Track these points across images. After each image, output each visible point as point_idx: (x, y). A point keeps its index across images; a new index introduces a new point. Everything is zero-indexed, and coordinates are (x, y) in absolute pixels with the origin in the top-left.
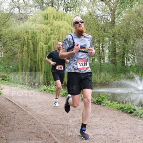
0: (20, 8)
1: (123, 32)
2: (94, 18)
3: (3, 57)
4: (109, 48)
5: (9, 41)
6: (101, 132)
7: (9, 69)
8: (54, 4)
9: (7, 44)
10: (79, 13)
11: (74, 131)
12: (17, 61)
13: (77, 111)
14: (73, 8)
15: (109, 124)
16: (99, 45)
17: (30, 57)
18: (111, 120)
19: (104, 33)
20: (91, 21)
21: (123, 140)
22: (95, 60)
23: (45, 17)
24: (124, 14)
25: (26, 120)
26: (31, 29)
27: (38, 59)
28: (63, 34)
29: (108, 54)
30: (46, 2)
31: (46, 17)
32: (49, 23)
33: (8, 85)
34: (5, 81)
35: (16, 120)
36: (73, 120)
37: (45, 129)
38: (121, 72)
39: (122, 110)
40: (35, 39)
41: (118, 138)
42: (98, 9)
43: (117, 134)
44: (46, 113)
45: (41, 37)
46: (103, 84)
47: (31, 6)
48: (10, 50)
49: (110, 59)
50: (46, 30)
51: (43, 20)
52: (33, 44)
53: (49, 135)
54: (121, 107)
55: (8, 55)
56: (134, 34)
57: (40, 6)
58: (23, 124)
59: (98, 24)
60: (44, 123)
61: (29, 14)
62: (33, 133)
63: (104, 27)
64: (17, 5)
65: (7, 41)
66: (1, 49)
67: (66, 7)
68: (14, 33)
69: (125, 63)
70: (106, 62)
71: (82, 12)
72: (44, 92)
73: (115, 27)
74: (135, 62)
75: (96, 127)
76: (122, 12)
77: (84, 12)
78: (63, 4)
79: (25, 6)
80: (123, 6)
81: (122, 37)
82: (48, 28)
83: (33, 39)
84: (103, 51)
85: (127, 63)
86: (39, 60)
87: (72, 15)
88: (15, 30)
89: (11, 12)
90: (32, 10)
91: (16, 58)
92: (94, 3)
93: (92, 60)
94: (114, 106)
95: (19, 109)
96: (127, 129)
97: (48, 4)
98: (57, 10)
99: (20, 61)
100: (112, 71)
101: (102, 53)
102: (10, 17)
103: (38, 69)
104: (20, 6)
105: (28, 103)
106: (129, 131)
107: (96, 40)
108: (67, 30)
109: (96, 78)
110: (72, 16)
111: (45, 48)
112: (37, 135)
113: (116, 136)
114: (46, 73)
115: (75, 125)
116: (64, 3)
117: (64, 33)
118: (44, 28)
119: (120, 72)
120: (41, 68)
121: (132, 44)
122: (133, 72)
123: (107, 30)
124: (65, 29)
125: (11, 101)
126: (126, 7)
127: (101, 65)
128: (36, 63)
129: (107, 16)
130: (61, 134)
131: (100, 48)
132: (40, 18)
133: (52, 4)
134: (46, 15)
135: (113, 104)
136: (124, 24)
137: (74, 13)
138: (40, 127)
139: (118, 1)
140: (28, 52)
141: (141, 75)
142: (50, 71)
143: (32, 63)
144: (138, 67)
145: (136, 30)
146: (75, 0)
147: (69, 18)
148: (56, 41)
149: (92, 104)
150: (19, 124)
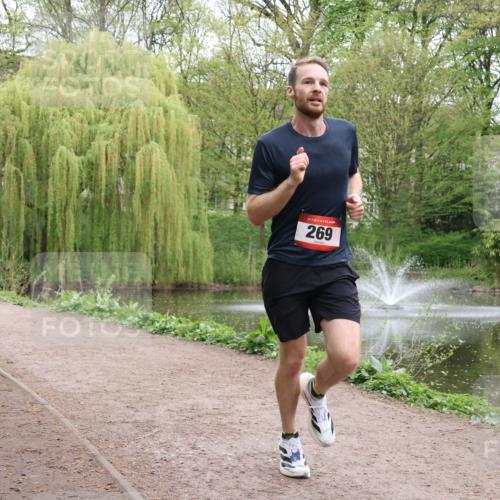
2: (240, 71)
6: (264, 444)
8: (108, 22)
10: (189, 51)
11: (173, 443)
13: (184, 377)
14: (170, 37)
17: (27, 196)
19: (272, 119)
20: (231, 80)
21: (335, 470)
22: (244, 208)
24: (335, 60)
25: (12, 408)
26: (29, 104)
27: (54, 203)
28: (137, 119)
30: (83, 13)
36: (172, 406)
37: (76, 438)
40: (44, 137)
41: (319, 464)
42: (253, 40)
44: (78, 385)
45: (64, 129)
47: (31, 26)
50: (82, 108)
52: (38, 154)
53: (89, 458)
56: (367, 124)
57: (61, 26)
59: (252, 90)
60: (73, 417)
61: (22, 51)
62: (35, 451)
63: (274, 100)
67: (149, 32)
71: (201, 51)
74: (373, 214)
75: (248, 427)
76: (329, 51)
77: (209, 50)
78: (138, 23)
79: (10, 24)
80: (333, 33)
83: (37, 135)
86: (58, 205)
87: (169, 59)
90: (34, 39)
92: (239, 21)
93: (232, 207)
96: (349, 434)
97: (88, 22)
98: (119, 43)
103: (54, 237)
105: (17, 350)
106: (354, 441)
107: (246, 141)
108: (152, 107)
109: (244, 268)
110: (167, 61)
111: (76, 166)
112: (48, 459)
114: (80, 249)
115: (176, 423)
116: (142, 20)
117: (140, 117)
121: (361, 156)
122: (367, 246)
123: (283, 111)
124: (146, 105)
126: (343, 36)
128: (46, 216)
129: (282, 63)
130: (132, 455)
133: (103, 21)
136: (336, 93)
137: (173, 51)
138: (57, 433)
139: (318, 17)
140: (18, 179)
141: (393, 258)
142: (92, 242)
143: (33, 217)
144: (382, 233)
145: (374, 113)
146: (179, 12)
147: (159, 67)
148: (115, 145)
149: (233, 352)
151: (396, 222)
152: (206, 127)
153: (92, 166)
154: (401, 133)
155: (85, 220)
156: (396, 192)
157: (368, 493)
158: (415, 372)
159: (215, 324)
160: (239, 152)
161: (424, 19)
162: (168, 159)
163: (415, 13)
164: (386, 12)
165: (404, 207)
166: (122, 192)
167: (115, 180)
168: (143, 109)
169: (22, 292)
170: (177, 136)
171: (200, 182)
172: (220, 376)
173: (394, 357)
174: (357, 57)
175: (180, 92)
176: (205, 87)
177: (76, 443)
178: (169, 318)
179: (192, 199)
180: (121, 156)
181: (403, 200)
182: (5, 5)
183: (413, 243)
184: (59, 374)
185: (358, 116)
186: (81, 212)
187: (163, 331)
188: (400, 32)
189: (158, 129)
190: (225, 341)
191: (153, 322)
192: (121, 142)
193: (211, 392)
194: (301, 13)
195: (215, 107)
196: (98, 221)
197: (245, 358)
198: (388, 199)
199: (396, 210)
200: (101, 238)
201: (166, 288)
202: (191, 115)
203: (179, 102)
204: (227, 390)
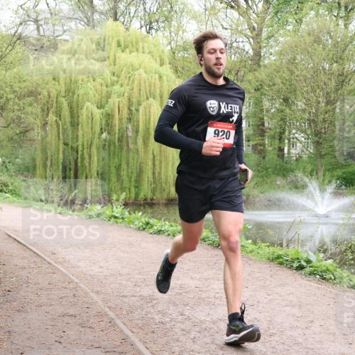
0: (40, 23)
1: (280, 81)
4: (246, 117)
5: (14, 99)
7: (13, 165)
8: (119, 14)
9: (10, 107)
10: (177, 35)
11: (167, 311)
12: (34, 146)
14: (163, 24)
15: (250, 295)
17: (64, 137)
18: (254, 286)
21: (282, 332)
23: (98, 44)
24: (281, 39)
25: (55, 285)
27: (82, 142)
28: (140, 83)
29: (246, 130)
30: (101, 8)
31: (101, 45)
32: (108, 57)
33: (11, 203)
34: (4, 194)
35: (31, 286)
37: (100, 307)
38: (276, 172)
39: (278, 261)
40: (75, 96)
41: (271, 327)
42: (222, 25)
43: (269, 319)
44: (101, 270)
45: (89, 91)
47: (66, 18)
48: (16, 121)
49: (251, 143)
52: (71, 108)
53: (109, 321)
54: (276, 254)
55: (10, 132)
57: (86, 17)
58: (48, 294)
60: (97, 292)
61: (60, 36)
62: (72, 315)
63: (237, 69)
64: (33, 16)
65: (8, 100)
67: (148, 21)
68: (24, 81)
69: (286, 151)
71: (185, 34)
72: (97, 219)
73: (262, 68)
74: (309, 149)
76: (277, 33)
77: (190, 33)
78: (140, 15)
79: (51, 17)
80: (279, 19)
81: (278, 91)
83: (71, 94)
85: (289, 153)
86: (85, 144)
87: (163, 40)
88: (27, 75)
89: (19, 31)
90: (68, 28)
91: (30, 140)
92: (212, 12)
94: (261, 252)
95: (38, 260)
96: (292, 306)
97: (105, 15)
98: (127, 29)
99: (39, 147)
100: (254, 171)
102: (15, 43)
103: (83, 166)
104: (39, 18)
105: (59, 245)
106: (296, 311)
108: (150, 74)
110: (161, 42)
111: (98, 116)
112: (81, 321)
113: (265, 323)
114: (101, 175)
116: (143, 13)
117: (142, 81)
119: (273, 173)
120: (90, 165)
121: (300, 107)
122: (304, 172)
123: (243, 76)
124: (146, 72)
125: (19, 242)
126: (287, 21)
128: (77, 152)
129: (242, 42)
130: (138, 319)
133: (116, 14)
134: (100, 38)
135: (257, 247)
136: (282, 62)
137: (166, 34)
138: (87, 303)
139: (268, 8)
140: (58, 126)
141: (323, 180)
142: (109, 170)
143: (68, 152)
144: (316, 163)
145: (309, 76)
146: (169, 6)
147: (155, 46)
148: (125, 101)
149: (209, 247)
150: (39, 296)
151: (325, 155)
153: (109, 116)
154: (329, 91)
155: (104, 154)
156: (325, 133)
157: (306, 348)
158: (340, 262)
161: (346, 7)
163: (339, 4)
164: (318, 4)
165: (331, 144)
166: (130, 134)
167: (124, 126)
172: (200, 265)
173: (325, 252)
174: (297, 37)
175: (170, 64)
176: (188, 60)
177: (100, 310)
178: (163, 223)
180: (129, 109)
181: (331, 139)
182: (47, 4)
183: (338, 170)
184: (87, 262)
185: (298, 78)
186: (101, 148)
187: (159, 232)
188: (328, 18)
189: (156, 92)
190: (204, 240)
191: (152, 226)
192: (129, 99)
193: (194, 275)
194: (256, 5)
196: (114, 155)
198: (320, 138)
199: (325, 146)
200: (115, 167)
201: (161, 202)
202: (178, 80)
203: (169, 70)
204: (206, 274)
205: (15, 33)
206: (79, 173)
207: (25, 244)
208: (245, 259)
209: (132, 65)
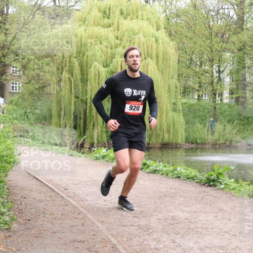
2: (202, 14)
3: (22, 92)
4: (231, 73)
5: (34, 59)
6: (217, 241)
7: (33, 114)
9: (31, 66)
10: (171, 4)
11: (162, 239)
12: (50, 99)
13: (167, 199)
15: (233, 227)
16: (212, 67)
17: (75, 92)
18: (236, 219)
19: (221, 43)
22: (204, 98)
23: (105, 13)
25: (67, 216)
26: (76, 37)
27: (91, 96)
28: (139, 45)
29: (230, 85)
32: (113, 24)
33: (31, 146)
34: (25, 139)
35: (47, 215)
36: (160, 216)
37: (104, 234)
40: (85, 57)
44: (105, 203)
45: (97, 52)
46: (219, 144)
48: (36, 78)
49: (234, 96)
50: (107, 39)
51: (100, 19)
52: (81, 67)
53: (112, 246)
55: (31, 87)
58: (61, 223)
59: (209, 26)
60: (102, 222)
61: (73, 6)
62: (81, 241)
63: (223, 32)
65: (29, 60)
66: (18, 76)
70: (226, 101)
71: (178, 3)
72: (102, 160)
73: (245, 31)
75: (207, 231)
82: (110, 34)
83: (81, 56)
84: (220, 79)
87: (159, 9)
89: (39, 3)
91: (47, 94)
93: (196, 97)
94: (242, 189)
95: (53, 194)
99: (54, 100)
100: (237, 120)
101: (217, 83)
102: (35, 12)
103: (91, 116)
105: (70, 182)
107: (205, 57)
108: (148, 38)
109: (204, 134)
110: (157, 10)
111: (104, 74)
112: (88, 246)
115: (163, 227)
117: (141, 44)
118: (102, 34)
123: (228, 38)
124: (144, 36)
125: (37, 179)
127: (215, 108)
128: (86, 104)
129: (228, 9)
130: (136, 246)
131: (213, 73)
132: (95, 15)
134: (106, 8)
135: (239, 185)
137: (161, 4)
140: (70, 82)
143: (79, 104)
147: (152, 13)
149: (197, 185)
150: (54, 225)
152: (181, 49)
159: (186, 168)
160: (201, 64)
162: (158, 69)
168: (143, 39)
169: (73, 148)
170: (163, 55)
171: (177, 83)
172: (189, 200)
175: (165, 28)
176: (180, 25)
177: (104, 237)
178: (158, 164)
179: (172, 93)
184: (94, 196)
187: (155, 172)
189: (153, 52)
190: (193, 178)
191: (149, 167)
193: (184, 209)
195: (186, 37)
197: (204, 189)
201: (156, 146)
202: (172, 42)
203: (164, 34)
204: (194, 208)
205: (36, 4)
206: (88, 121)
207: (43, 180)
208: (228, 195)
209: (132, 30)
